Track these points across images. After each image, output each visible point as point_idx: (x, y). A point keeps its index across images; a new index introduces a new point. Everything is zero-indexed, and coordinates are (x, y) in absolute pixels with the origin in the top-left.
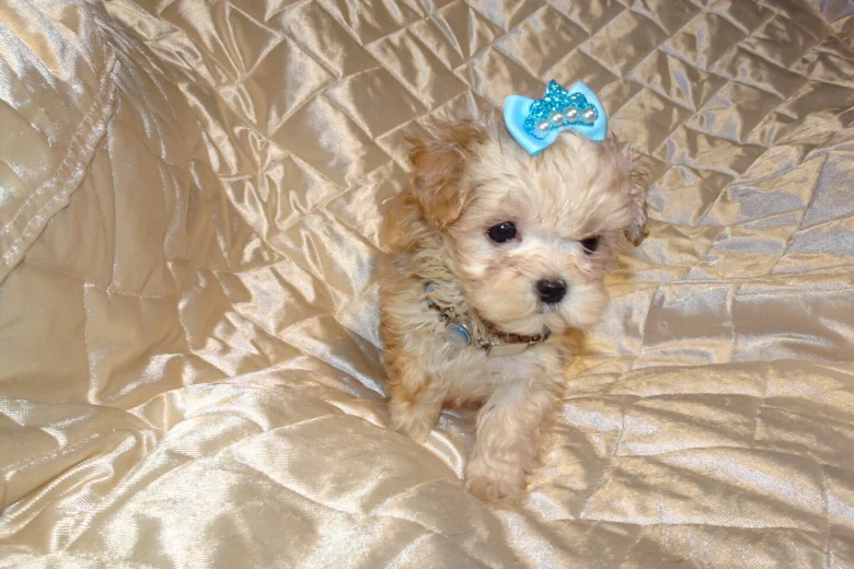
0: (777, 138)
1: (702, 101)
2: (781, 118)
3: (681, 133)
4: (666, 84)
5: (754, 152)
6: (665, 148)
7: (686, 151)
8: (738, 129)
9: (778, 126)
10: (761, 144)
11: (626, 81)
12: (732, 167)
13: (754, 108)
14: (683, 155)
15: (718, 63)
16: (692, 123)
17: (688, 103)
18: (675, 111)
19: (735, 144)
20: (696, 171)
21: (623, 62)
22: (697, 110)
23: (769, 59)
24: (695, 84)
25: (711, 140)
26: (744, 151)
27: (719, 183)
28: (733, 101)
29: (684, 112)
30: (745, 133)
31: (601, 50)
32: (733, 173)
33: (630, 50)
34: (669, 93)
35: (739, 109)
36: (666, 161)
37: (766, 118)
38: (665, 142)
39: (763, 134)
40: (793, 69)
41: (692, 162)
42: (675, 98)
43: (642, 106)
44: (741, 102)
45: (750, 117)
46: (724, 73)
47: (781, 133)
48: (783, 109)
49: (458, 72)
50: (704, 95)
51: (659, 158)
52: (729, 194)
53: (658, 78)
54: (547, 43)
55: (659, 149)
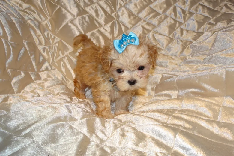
0: (208, 30)
1: (186, 20)
2: (210, 24)
3: (179, 30)
4: (176, 15)
5: (200, 34)
6: (173, 35)
7: (180, 35)
8: (196, 28)
9: (209, 26)
10: (203, 32)
11: (163, 15)
12: (193, 39)
13: (202, 21)
14: (179, 36)
15: (192, 8)
16: (183, 27)
17: (182, 21)
18: (177, 23)
19: (194, 32)
20: (182, 41)
21: (163, 9)
22: (185, 23)
23: (208, 6)
24: (184, 15)
25: (187, 31)
26: (197, 34)
27: (188, 44)
28: (195, 19)
29: (180, 24)
30: (198, 29)
31: (156, 6)
32: (193, 41)
33: (165, 6)
34: (176, 18)
35: (197, 22)
36: (173, 38)
37: (205, 24)
38: (174, 32)
39: (204, 29)
40: (216, 9)
41: (181, 38)
42: (178, 20)
43: (167, 22)
44: (198, 20)
45: (200, 24)
46: (194, 11)
47: (209, 28)
48: (211, 21)
49: (113, 15)
50: (187, 18)
51: (172, 37)
52: (190, 47)
53: (173, 13)
54: (139, 5)
55: (172, 34)
